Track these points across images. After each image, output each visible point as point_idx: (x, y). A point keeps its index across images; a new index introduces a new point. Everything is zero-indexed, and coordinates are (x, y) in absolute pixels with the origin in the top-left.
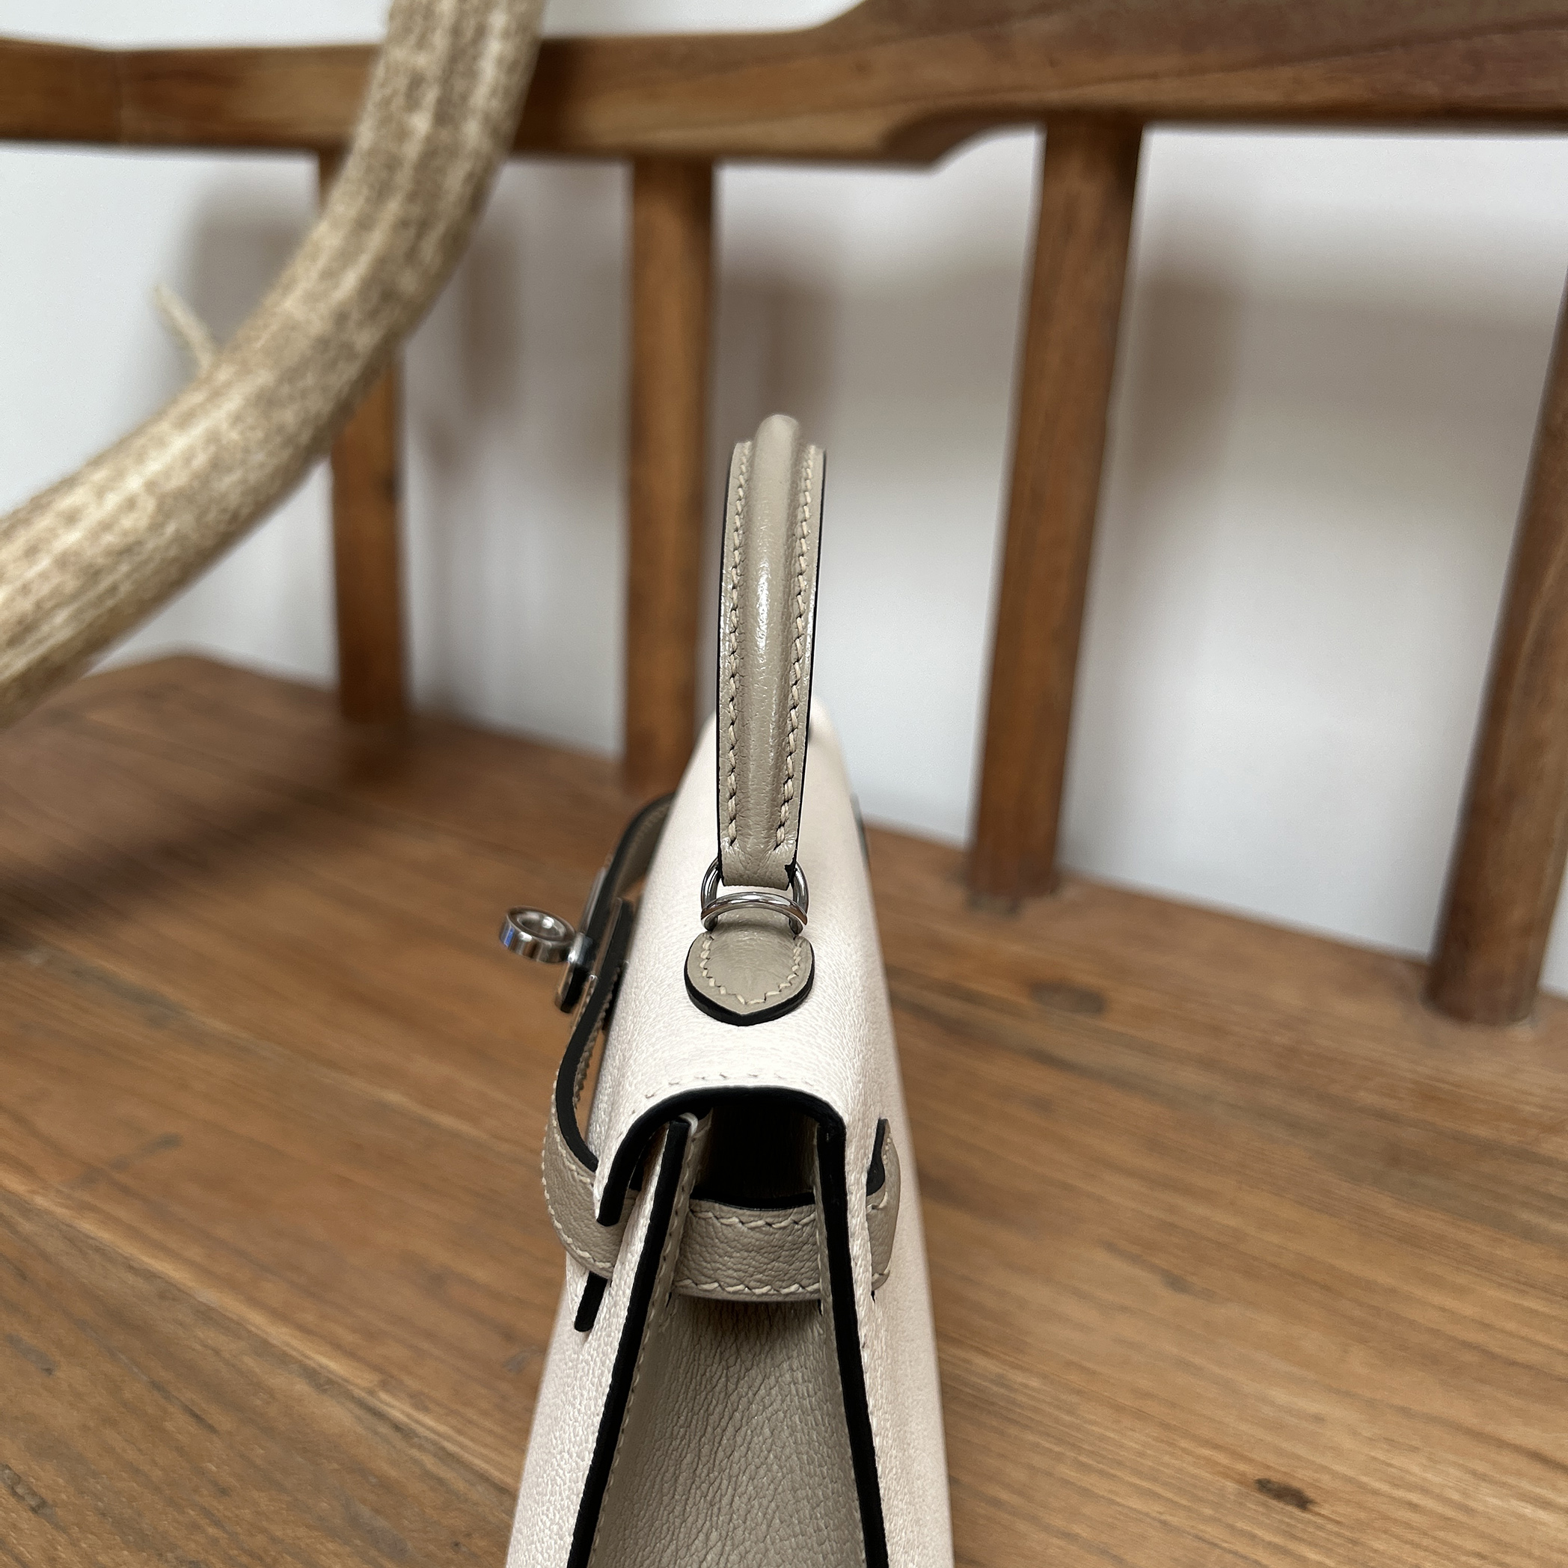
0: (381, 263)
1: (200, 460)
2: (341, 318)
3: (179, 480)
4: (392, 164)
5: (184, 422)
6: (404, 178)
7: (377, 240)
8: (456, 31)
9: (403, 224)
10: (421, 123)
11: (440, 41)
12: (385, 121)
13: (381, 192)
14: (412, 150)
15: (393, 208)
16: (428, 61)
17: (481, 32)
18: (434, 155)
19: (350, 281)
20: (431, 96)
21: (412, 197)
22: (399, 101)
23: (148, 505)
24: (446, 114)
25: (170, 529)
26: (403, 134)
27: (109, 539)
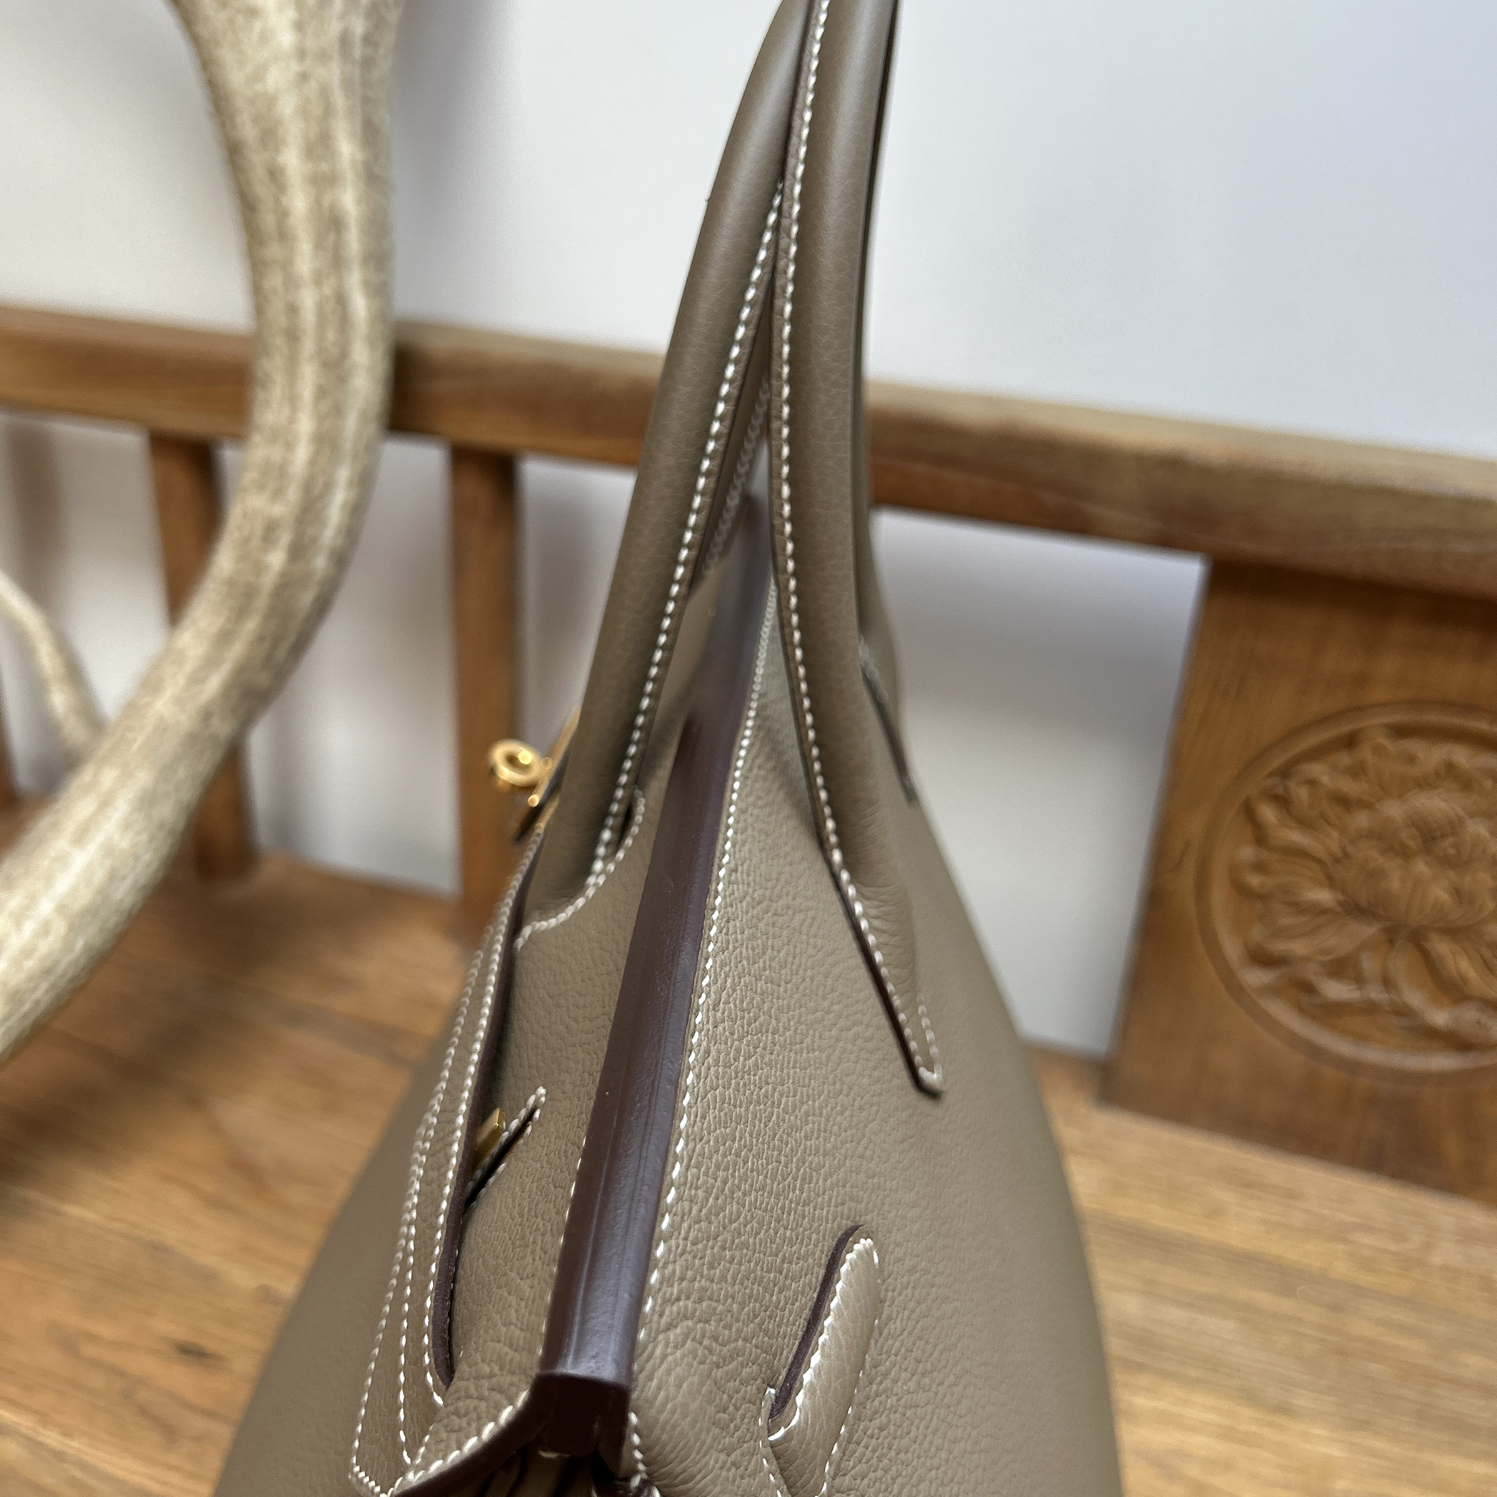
0: (241, 670)
1: (100, 875)
2: (206, 715)
3: (85, 897)
4: (249, 592)
5: (81, 837)
6: (262, 602)
7: (237, 650)
8: (307, 488)
9: (260, 638)
10: (276, 559)
11: (293, 494)
12: (243, 557)
13: (241, 613)
14: (268, 582)
15: (251, 625)
16: (282, 509)
17: (329, 486)
18: (286, 586)
19: (214, 683)
20: (285, 538)
21: (267, 618)
22: (255, 543)
23: (60, 928)
24: (298, 551)
25: (79, 944)
26: (259, 568)
27: (30, 964)
